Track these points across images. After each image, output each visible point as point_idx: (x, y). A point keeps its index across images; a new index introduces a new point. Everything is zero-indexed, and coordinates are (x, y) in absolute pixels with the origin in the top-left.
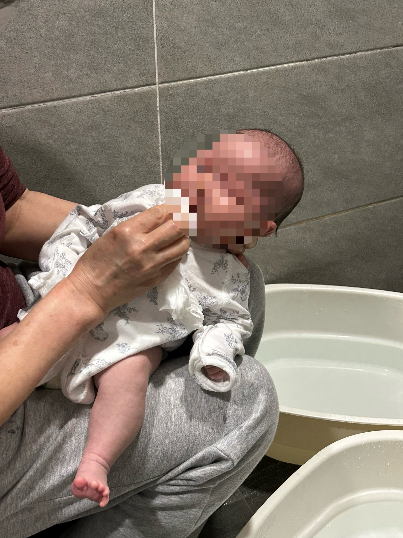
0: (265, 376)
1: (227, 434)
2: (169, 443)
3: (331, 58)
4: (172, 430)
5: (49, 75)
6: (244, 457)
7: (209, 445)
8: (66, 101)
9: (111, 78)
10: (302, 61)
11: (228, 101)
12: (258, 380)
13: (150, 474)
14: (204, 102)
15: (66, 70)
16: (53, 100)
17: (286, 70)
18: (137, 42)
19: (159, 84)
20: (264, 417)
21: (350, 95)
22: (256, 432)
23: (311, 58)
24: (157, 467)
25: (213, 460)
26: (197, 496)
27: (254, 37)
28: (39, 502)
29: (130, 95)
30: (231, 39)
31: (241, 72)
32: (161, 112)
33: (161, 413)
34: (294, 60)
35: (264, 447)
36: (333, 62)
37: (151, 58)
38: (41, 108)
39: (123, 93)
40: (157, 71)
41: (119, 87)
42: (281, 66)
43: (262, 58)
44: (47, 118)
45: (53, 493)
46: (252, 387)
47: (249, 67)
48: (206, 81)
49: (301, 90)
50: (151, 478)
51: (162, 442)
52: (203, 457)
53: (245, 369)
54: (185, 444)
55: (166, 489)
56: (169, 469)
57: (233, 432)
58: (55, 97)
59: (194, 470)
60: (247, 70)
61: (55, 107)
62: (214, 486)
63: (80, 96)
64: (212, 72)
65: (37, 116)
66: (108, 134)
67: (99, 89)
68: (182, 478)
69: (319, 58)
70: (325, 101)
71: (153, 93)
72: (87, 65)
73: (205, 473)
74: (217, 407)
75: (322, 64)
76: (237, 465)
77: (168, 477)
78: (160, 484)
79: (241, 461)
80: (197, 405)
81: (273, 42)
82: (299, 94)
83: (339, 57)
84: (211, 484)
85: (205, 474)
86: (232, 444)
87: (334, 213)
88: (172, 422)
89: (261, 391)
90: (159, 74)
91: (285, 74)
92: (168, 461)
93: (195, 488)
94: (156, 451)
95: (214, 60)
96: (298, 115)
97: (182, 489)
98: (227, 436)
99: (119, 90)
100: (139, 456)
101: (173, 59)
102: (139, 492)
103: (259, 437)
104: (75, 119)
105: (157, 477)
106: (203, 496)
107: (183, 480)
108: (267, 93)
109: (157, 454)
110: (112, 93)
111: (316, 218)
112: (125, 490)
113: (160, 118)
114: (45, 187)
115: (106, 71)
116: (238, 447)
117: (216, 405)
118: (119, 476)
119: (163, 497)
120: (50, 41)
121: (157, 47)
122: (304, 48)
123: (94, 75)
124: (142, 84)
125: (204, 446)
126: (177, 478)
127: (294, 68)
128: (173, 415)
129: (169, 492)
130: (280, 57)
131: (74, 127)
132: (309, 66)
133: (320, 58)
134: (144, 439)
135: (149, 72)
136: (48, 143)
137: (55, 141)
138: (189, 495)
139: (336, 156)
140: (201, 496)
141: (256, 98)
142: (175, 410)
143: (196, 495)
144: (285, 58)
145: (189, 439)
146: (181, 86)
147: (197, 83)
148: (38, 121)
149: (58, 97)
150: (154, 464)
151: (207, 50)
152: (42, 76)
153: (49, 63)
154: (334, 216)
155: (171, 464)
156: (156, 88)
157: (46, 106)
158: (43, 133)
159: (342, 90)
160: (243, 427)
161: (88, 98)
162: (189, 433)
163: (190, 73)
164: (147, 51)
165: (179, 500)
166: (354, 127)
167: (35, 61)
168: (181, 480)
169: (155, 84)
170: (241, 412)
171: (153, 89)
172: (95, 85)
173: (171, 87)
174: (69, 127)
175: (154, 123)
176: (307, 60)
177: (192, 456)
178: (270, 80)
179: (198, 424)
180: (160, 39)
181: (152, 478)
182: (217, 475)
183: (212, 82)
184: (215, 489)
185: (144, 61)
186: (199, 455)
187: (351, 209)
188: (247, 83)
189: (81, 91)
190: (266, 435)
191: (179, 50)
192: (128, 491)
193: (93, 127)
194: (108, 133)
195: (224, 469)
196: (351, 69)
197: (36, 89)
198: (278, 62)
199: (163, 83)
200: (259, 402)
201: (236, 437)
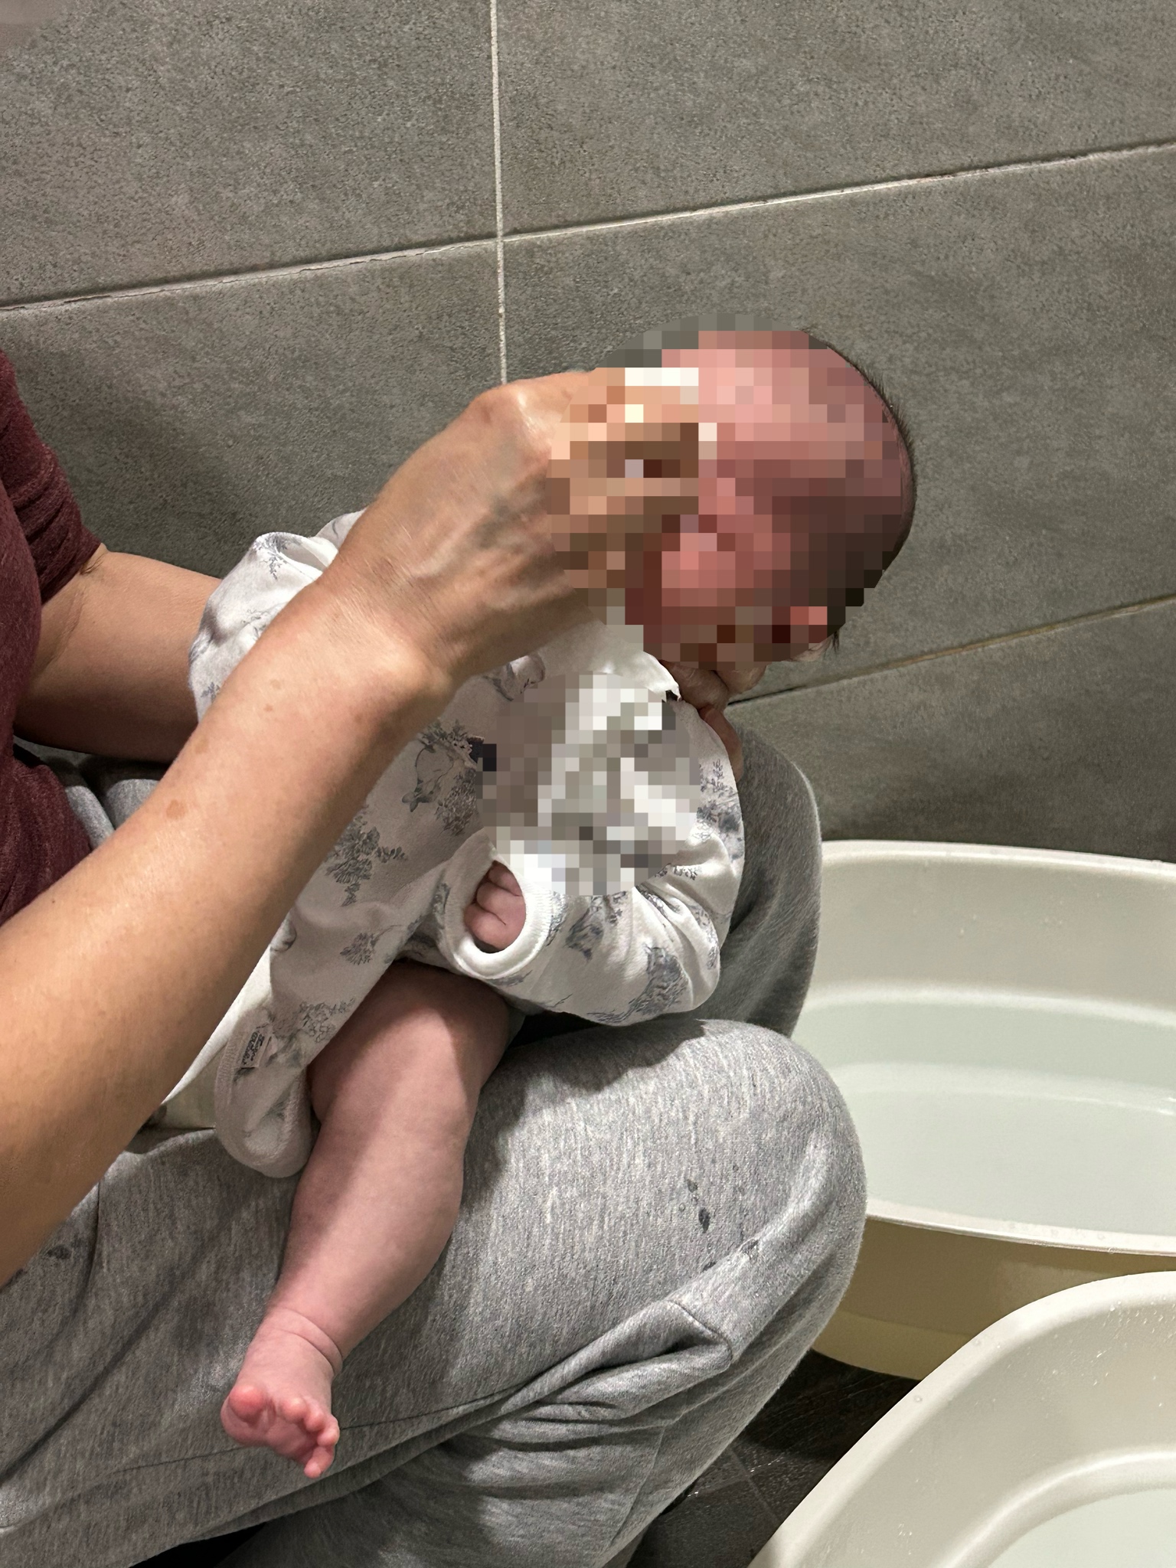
0: (824, 1090)
1: (712, 1264)
2: (536, 1289)
3: (1011, 169)
4: (546, 1251)
5: (181, 200)
6: (762, 1334)
7: (656, 1298)
8: (228, 281)
9: (365, 215)
10: (928, 176)
11: (708, 291)
12: (804, 1103)
13: (479, 1386)
14: (637, 292)
15: (231, 188)
16: (190, 278)
17: (880, 199)
18: (440, 109)
19: (506, 235)
20: (822, 1214)
21: (1065, 279)
22: (798, 1258)
23: (952, 168)
24: (499, 1365)
25: (670, 1344)
26: (617, 1454)
27: (786, 102)
28: (139, 1468)
29: (420, 266)
30: (719, 106)
31: (747, 206)
32: (508, 320)
33: (511, 1197)
34: (903, 171)
35: (821, 1306)
36: (1018, 178)
37: (481, 159)
38: (155, 300)
39: (398, 260)
40: (499, 197)
41: (386, 243)
42: (865, 189)
43: (808, 164)
44: (173, 331)
45: (185, 1440)
46: (785, 1124)
47: (769, 191)
48: (645, 229)
49: (923, 262)
50: (479, 1397)
51: (513, 1286)
52: (638, 1334)
53: (765, 1069)
54: (584, 1294)
55: (524, 1430)
56: (534, 1371)
57: (728, 1257)
58: (197, 268)
59: (611, 1373)
60: (765, 198)
61: (195, 298)
62: (671, 1422)
63: (272, 266)
64: (661, 204)
65: (143, 325)
66: (350, 384)
67: (328, 245)
68: (573, 1398)
69: (976, 168)
70: (992, 297)
71: (486, 262)
72: (293, 174)
73: (642, 1382)
74: (681, 1183)
75: (984, 185)
76: (740, 1359)
77: (532, 1394)
78: (508, 1416)
79: (752, 1346)
80: (620, 1175)
81: (843, 116)
82: (918, 274)
83: (1035, 166)
84: (663, 1418)
85: (644, 1387)
86: (727, 1293)
87: (1015, 632)
88: (545, 1227)
89: (813, 1135)
90: (505, 206)
91: (876, 212)
92: (532, 1345)
93: (616, 1430)
94: (495, 1315)
95: (670, 168)
96: (915, 337)
97: (575, 1432)
98: (710, 1271)
99: (387, 250)
100: (444, 1331)
101: (546, 162)
102: (442, 1441)
103: (808, 1273)
104: (253, 337)
105: (499, 1392)
106: (638, 1453)
107: (579, 1403)
108: (822, 268)
109: (499, 1323)
110: (368, 258)
111: (963, 646)
112: (402, 1433)
113: (506, 338)
114: (161, 537)
115: (350, 193)
116: (745, 1303)
117: (679, 1175)
118: (384, 1390)
119: (516, 1457)
120: (185, 100)
121: (502, 124)
122: (932, 138)
123: (313, 205)
124: (454, 235)
125: (642, 1300)
126: (560, 1397)
127: (903, 195)
128: (549, 1204)
129: (535, 1441)
130: (861, 162)
131: (251, 359)
132: (946, 192)
133: (981, 168)
134: (460, 1278)
135: (475, 199)
136: (175, 407)
137: (193, 401)
138: (595, 1451)
139: (1023, 462)
140: (632, 1455)
141: (792, 282)
142: (554, 1191)
143: (616, 1452)
144: (878, 166)
145: (595, 1279)
146: (571, 242)
147: (616, 234)
148: (146, 339)
149: (205, 268)
150: (489, 1353)
151: (649, 136)
152: (159, 205)
153: (181, 167)
154: (1014, 642)
155: (541, 1354)
156: (497, 246)
157: (168, 294)
158: (159, 376)
159: (1044, 263)
160: (761, 1243)
161: (294, 273)
162: (598, 1259)
163: (598, 204)
164: (472, 136)
165: (564, 1465)
166: (1078, 376)
167: (139, 160)
168: (571, 1404)
169: (492, 235)
170: (753, 1198)
171: (486, 250)
172: (316, 236)
173: (540, 246)
174: (237, 358)
175: (489, 351)
176: (942, 174)
177: (604, 1332)
178: (833, 231)
179: (625, 1233)
180: (511, 101)
181: (485, 1398)
182: (680, 1390)
183: (662, 234)
184: (673, 1435)
185: (461, 164)
186: (627, 1327)
187: (1065, 620)
188: (766, 236)
189: (273, 253)
190: (827, 1270)
191: (566, 136)
192: (410, 1435)
193: (307, 360)
194: (351, 380)
195: (703, 1370)
196: (1070, 202)
197: (138, 242)
198: (857, 178)
199: (516, 232)
200: (807, 1170)
201: (737, 1273)
